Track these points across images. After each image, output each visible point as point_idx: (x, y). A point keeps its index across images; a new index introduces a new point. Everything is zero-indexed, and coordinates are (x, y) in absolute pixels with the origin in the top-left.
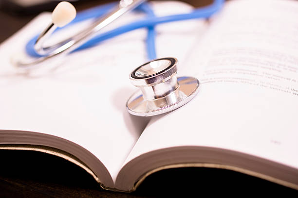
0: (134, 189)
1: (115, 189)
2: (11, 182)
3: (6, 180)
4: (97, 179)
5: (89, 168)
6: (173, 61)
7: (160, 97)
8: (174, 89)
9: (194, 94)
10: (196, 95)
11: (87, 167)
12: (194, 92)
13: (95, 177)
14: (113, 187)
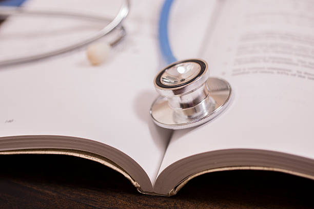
0: (175, 193)
1: (154, 193)
2: (41, 190)
3: (35, 188)
4: (135, 183)
5: (126, 172)
11: (124, 171)
13: (133, 181)
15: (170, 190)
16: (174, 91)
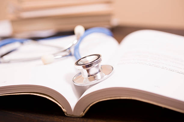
0: (84, 114)
1: (73, 115)
4: (63, 110)
6: (99, 56)
7: (91, 76)
8: (100, 71)
9: (111, 74)
10: (112, 74)
11: (58, 103)
12: (110, 73)
13: (62, 108)
14: (72, 114)
15: (81, 113)
16: (83, 66)
